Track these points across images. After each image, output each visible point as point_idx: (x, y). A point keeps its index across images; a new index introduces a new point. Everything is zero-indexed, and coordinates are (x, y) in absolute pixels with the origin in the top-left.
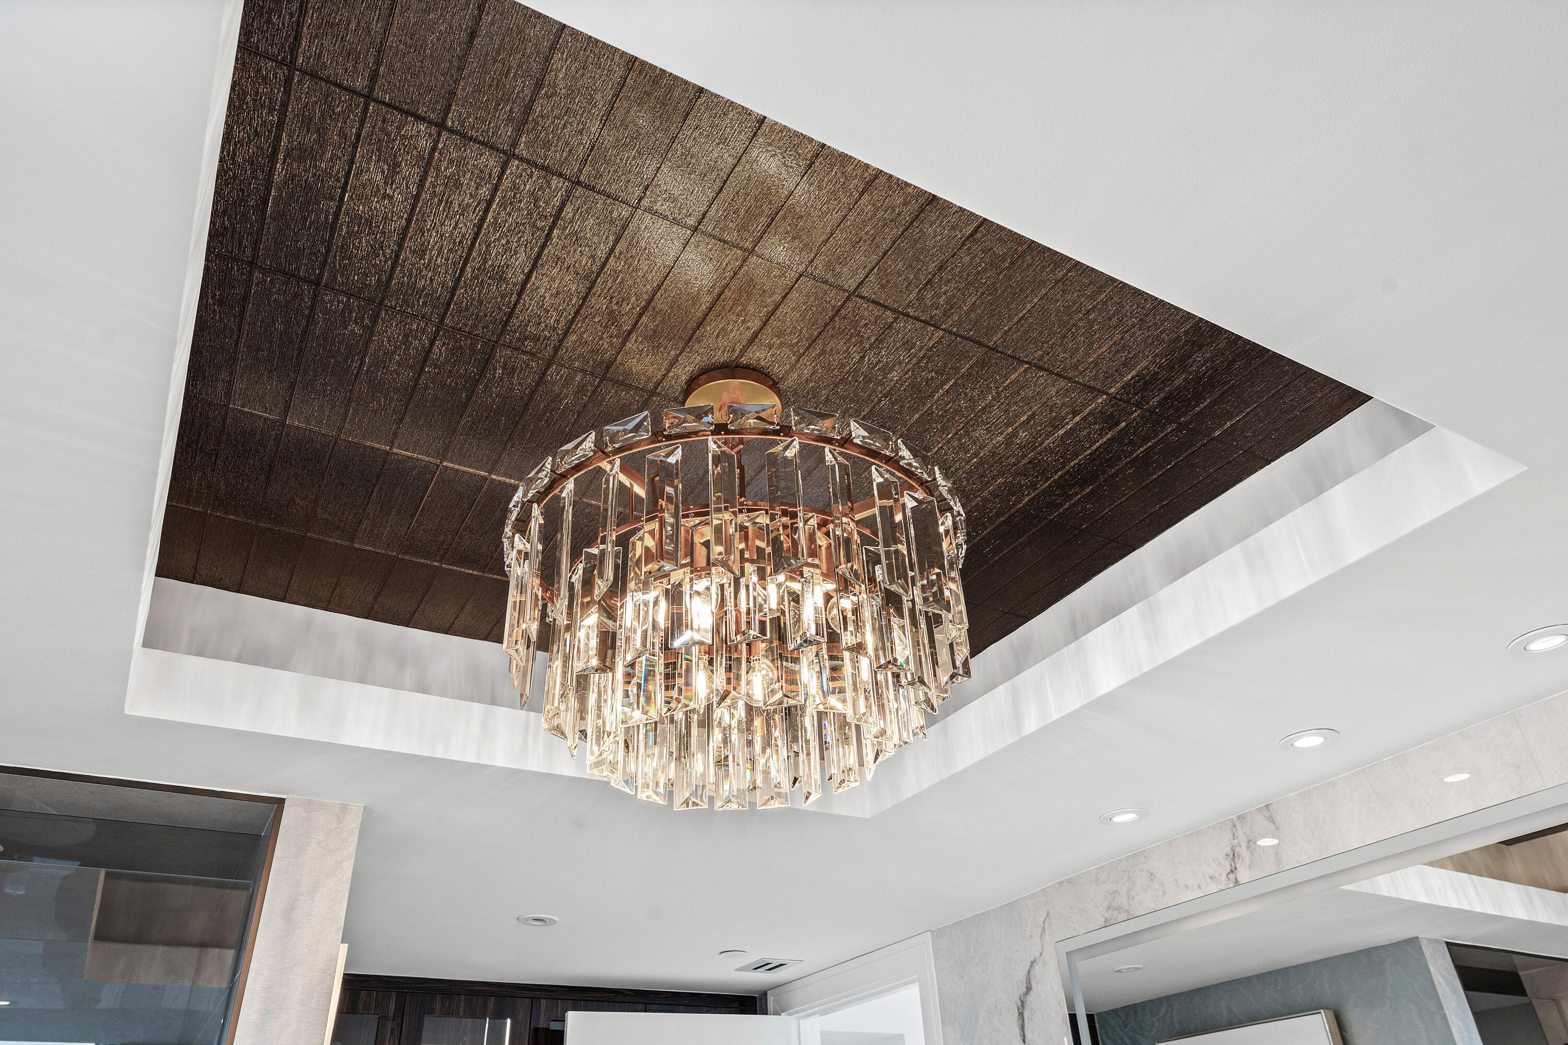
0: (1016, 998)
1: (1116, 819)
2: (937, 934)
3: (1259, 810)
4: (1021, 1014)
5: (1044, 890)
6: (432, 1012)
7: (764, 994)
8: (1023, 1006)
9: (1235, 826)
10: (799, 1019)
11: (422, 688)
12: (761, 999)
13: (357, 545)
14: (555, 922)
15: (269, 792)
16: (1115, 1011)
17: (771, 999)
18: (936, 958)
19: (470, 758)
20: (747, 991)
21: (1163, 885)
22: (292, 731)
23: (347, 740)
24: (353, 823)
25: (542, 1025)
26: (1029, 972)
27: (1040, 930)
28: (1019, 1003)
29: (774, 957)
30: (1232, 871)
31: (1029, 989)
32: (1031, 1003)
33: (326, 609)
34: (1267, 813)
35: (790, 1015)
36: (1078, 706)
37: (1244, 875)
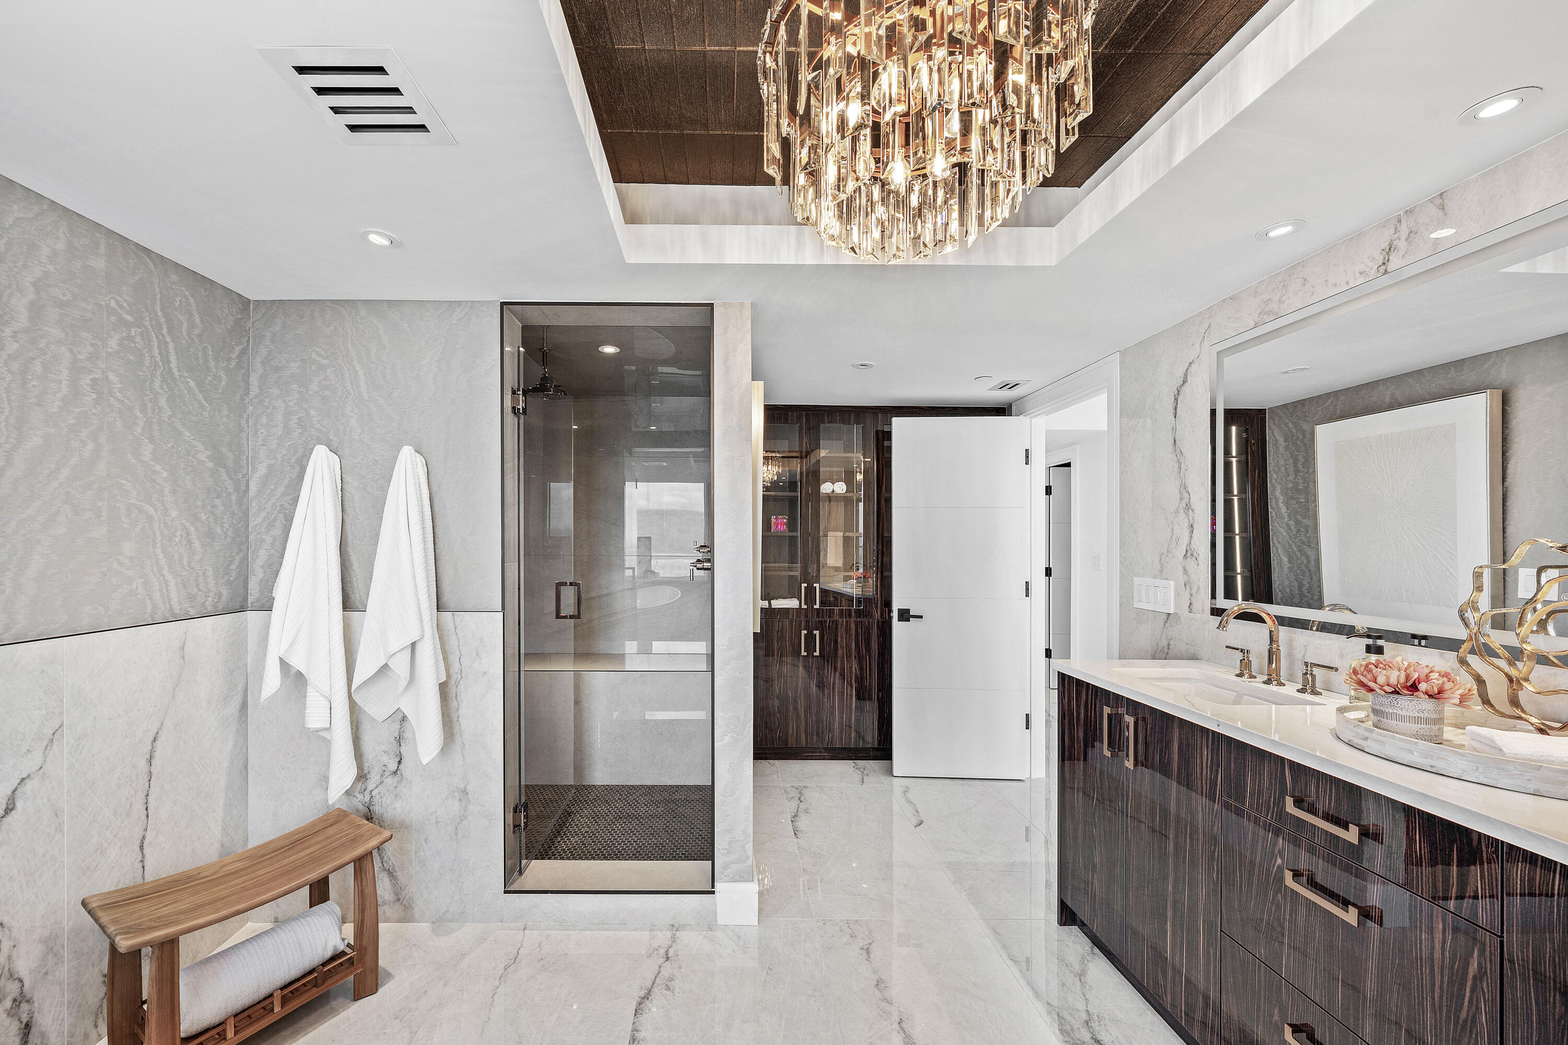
0: (1175, 389)
1: (1272, 234)
2: (1123, 353)
3: (1431, 201)
4: (1176, 399)
5: (1209, 308)
6: (823, 422)
7: (1010, 405)
8: (1178, 394)
9: (1400, 221)
10: (1031, 418)
11: (768, 222)
12: (1008, 408)
13: (711, 132)
14: (873, 366)
15: (705, 300)
16: (1285, 406)
17: (1014, 408)
18: (1121, 369)
19: (792, 262)
20: (1000, 404)
21: (1313, 287)
22: (701, 260)
23: (729, 260)
24: (748, 313)
25: (880, 429)
26: (1187, 369)
27: (1201, 338)
28: (1176, 392)
29: (1012, 379)
30: (1384, 264)
31: (1185, 382)
32: (1185, 391)
33: (710, 184)
34: (1439, 201)
35: (1025, 416)
36: (1222, 125)
37: (1395, 262)
